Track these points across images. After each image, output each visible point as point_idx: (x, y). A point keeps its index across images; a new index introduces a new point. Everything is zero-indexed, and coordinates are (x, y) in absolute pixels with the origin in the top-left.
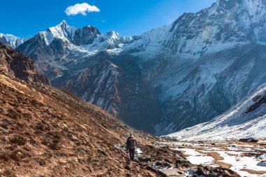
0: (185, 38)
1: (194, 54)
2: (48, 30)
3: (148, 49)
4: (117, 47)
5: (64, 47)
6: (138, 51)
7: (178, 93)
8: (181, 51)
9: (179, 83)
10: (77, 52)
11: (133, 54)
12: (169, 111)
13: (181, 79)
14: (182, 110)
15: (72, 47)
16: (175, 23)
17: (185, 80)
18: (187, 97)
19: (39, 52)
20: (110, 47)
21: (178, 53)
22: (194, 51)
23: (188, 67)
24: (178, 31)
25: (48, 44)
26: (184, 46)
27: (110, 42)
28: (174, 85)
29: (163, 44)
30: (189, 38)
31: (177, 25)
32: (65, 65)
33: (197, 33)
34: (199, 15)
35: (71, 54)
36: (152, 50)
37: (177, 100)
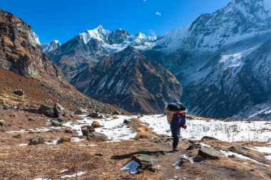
0: (202, 35)
1: (212, 47)
2: (87, 32)
3: (170, 46)
4: (143, 45)
5: (99, 45)
6: (161, 47)
7: (200, 78)
8: (199, 46)
9: (200, 70)
10: (109, 49)
11: (156, 50)
12: (191, 95)
13: (202, 66)
14: (208, 93)
15: (106, 45)
16: (193, 23)
17: (206, 67)
18: (211, 81)
19: (78, 49)
20: (137, 45)
21: (196, 47)
22: (212, 45)
23: (208, 57)
24: (196, 30)
25: (85, 42)
26: (202, 41)
27: (138, 40)
28: (195, 72)
29: (183, 41)
30: (207, 34)
31: (195, 25)
32: (98, 59)
33: (214, 30)
34: (215, 15)
35: (105, 51)
36: (173, 46)
37: (200, 84)
